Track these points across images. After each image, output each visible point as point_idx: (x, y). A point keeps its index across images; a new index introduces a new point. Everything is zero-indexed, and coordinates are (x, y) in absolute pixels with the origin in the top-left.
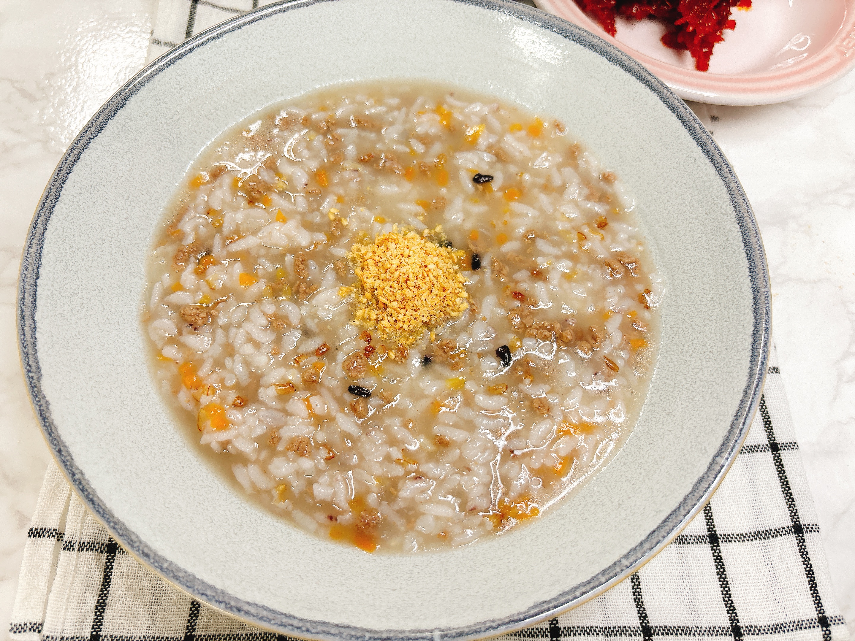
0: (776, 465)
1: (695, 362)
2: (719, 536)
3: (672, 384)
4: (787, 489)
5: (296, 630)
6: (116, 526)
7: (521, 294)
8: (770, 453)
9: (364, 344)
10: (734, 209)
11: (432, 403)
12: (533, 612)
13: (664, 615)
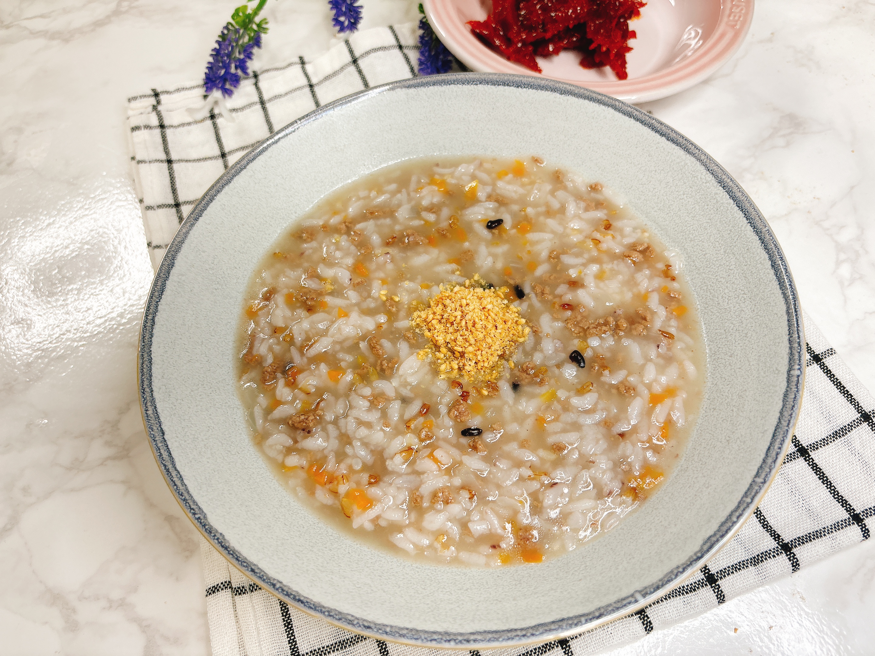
0: (825, 373)
1: (734, 307)
2: (806, 448)
3: (723, 331)
4: (842, 388)
5: (522, 638)
6: (331, 614)
7: (568, 305)
8: (815, 364)
9: (458, 392)
10: (712, 176)
11: (536, 420)
12: (705, 548)
13: (793, 529)
